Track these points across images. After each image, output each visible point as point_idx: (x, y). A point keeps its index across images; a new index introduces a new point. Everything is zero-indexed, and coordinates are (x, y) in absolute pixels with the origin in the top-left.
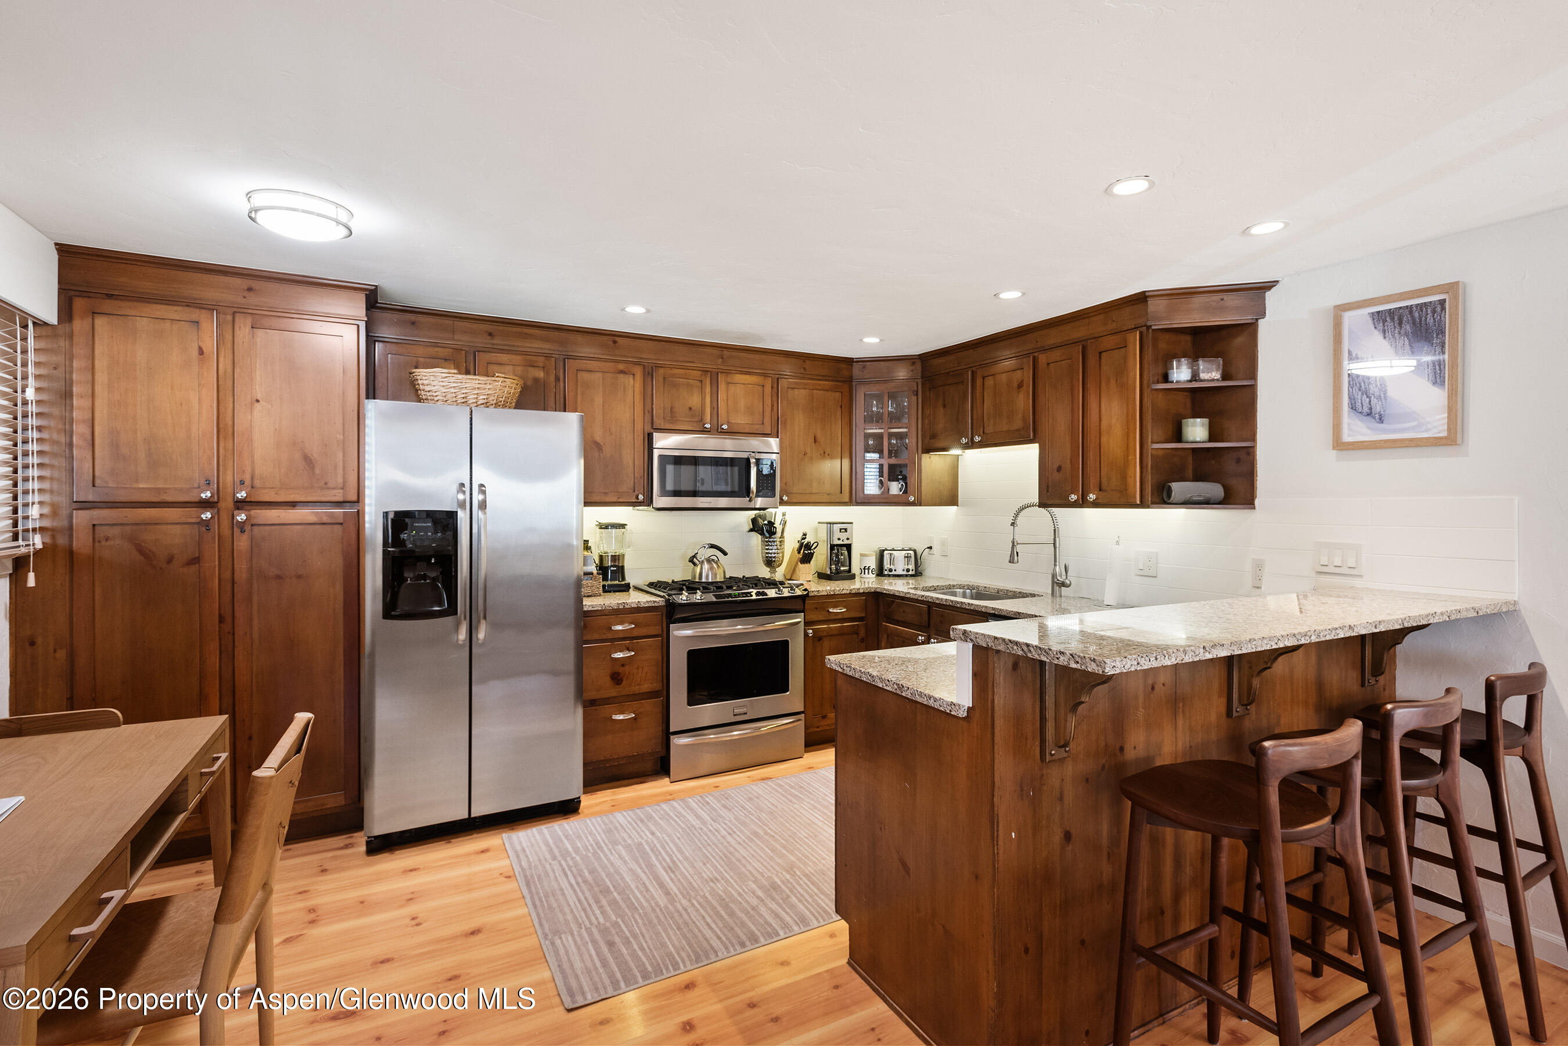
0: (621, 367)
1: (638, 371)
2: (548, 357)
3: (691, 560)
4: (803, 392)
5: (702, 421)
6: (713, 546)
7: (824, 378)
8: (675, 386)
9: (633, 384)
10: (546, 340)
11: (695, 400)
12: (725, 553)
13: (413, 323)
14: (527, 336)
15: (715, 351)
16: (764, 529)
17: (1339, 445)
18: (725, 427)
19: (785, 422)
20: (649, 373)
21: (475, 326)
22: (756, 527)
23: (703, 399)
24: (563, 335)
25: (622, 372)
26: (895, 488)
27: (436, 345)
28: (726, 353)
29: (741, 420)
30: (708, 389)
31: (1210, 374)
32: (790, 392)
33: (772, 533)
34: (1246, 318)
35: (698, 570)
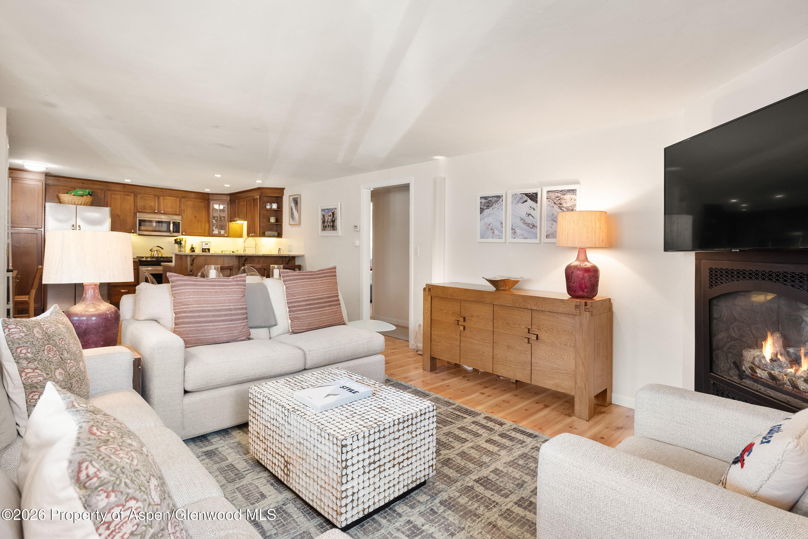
0: (126, 193)
1: (132, 195)
2: (102, 190)
3: (151, 250)
4: (191, 202)
5: (154, 210)
6: (158, 246)
7: (199, 199)
8: (145, 199)
9: (131, 198)
10: (100, 185)
11: (152, 204)
12: (163, 249)
13: (58, 180)
14: (94, 184)
15: (161, 190)
16: (178, 243)
17: (290, 224)
18: (162, 212)
19: (184, 211)
20: (135, 196)
21: (78, 181)
22: (176, 242)
23: (155, 203)
24: (107, 184)
25: (127, 195)
26: (223, 232)
27: (65, 186)
28: (163, 190)
29: (169, 210)
30: (157, 201)
31: (275, 206)
32: (186, 202)
33: (181, 244)
34: (280, 195)
35: (153, 253)
